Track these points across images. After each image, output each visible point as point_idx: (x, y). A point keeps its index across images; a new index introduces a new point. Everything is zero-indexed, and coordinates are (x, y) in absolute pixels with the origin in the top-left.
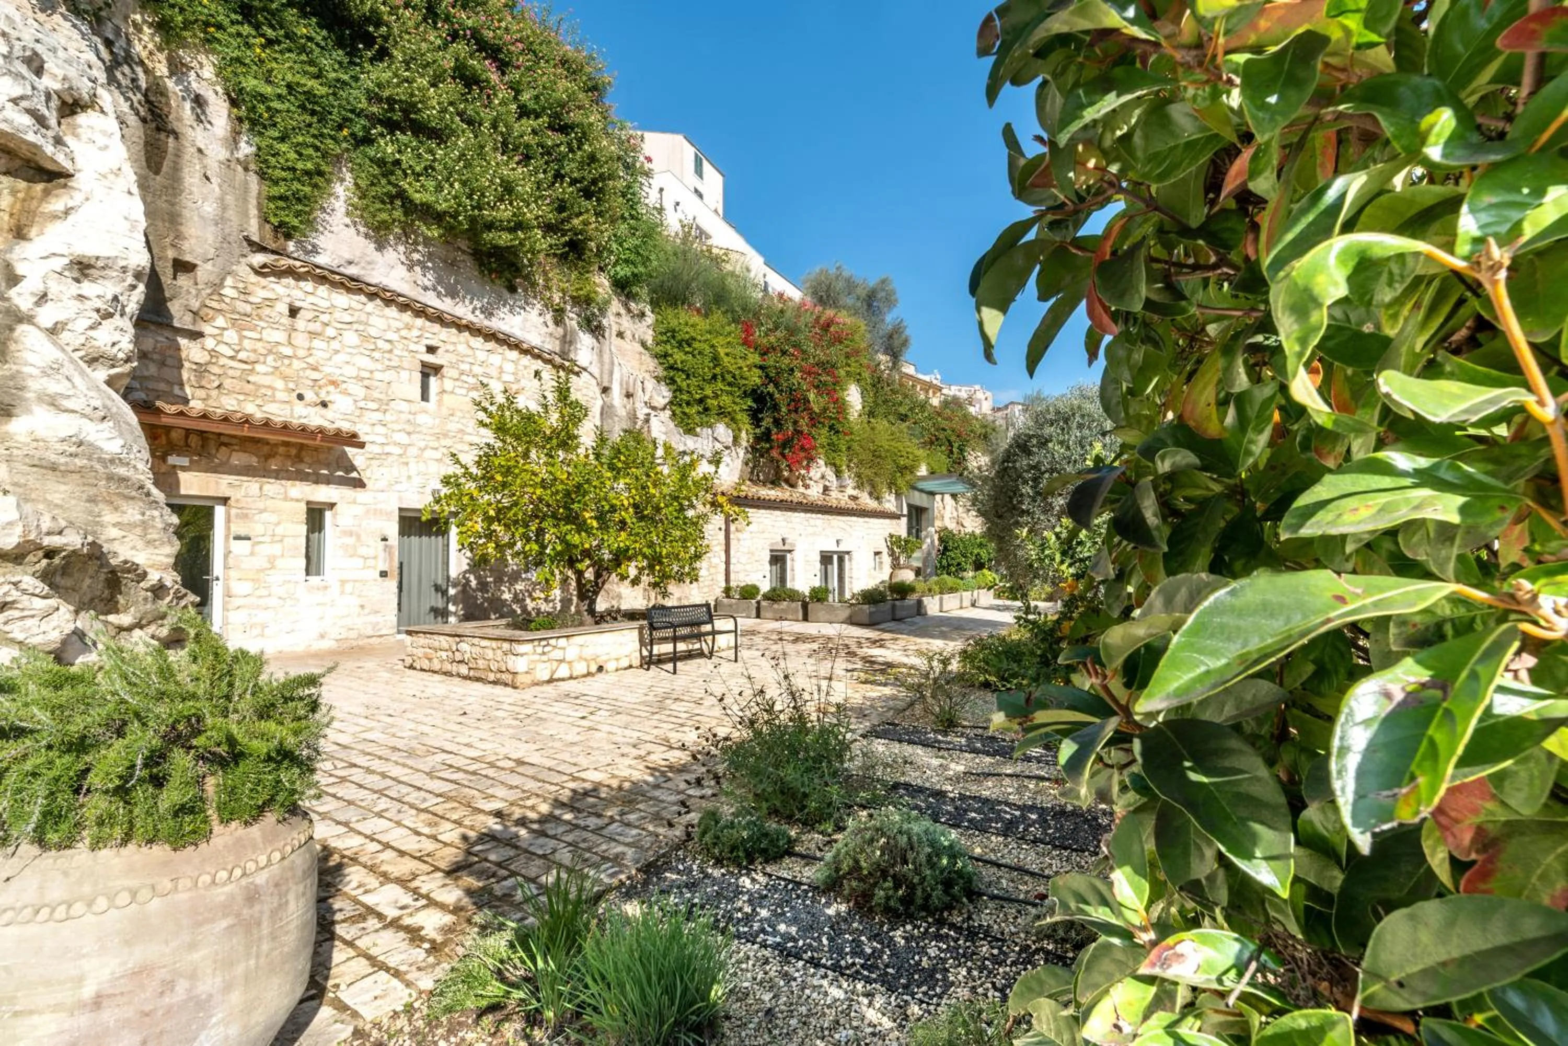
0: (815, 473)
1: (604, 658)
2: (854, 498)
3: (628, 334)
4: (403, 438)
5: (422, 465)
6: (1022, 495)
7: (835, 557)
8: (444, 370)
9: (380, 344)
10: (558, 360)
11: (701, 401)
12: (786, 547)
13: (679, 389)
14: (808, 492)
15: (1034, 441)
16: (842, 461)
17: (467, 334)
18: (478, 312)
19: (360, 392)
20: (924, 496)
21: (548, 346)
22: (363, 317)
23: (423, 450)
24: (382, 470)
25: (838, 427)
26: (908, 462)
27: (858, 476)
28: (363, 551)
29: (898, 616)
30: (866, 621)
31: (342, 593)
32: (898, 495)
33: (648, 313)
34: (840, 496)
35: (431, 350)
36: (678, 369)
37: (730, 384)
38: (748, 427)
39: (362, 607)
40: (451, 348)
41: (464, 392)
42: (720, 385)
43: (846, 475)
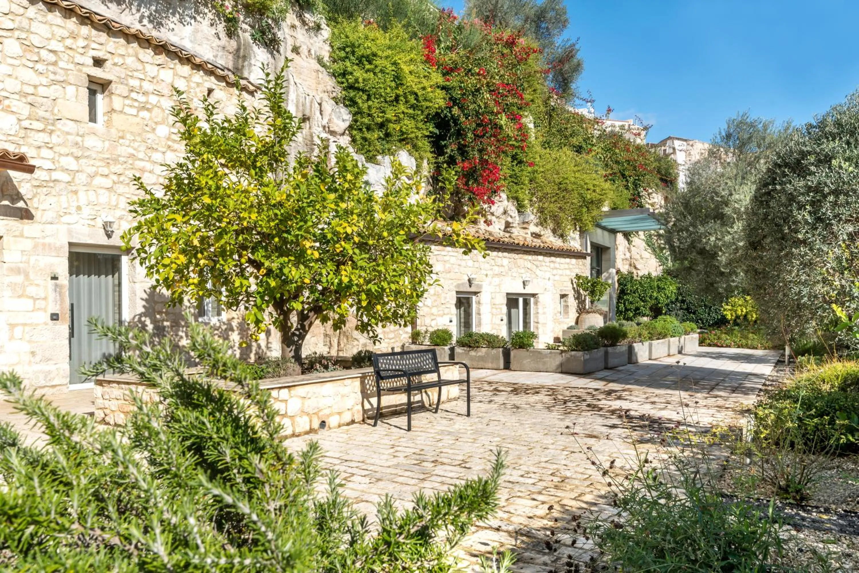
0: (497, 208)
1: (327, 412)
2: (537, 236)
3: (304, 50)
4: (70, 163)
5: (91, 193)
6: (796, 222)
7: (521, 300)
8: (113, 86)
9: (44, 53)
10: (232, 78)
11: (381, 126)
12: (473, 289)
13: (359, 112)
14: (490, 228)
15: (812, 159)
16: (525, 196)
17: (135, 45)
18: (145, 21)
19: (25, 111)
20: (606, 233)
21: (221, 62)
22: (25, 23)
23: (92, 177)
24: (51, 199)
25: (521, 156)
26: (595, 196)
27: (541, 210)
28: (31, 290)
29: (610, 365)
30: (579, 369)
31: (11, 338)
32: (583, 232)
33: (323, 26)
34: (522, 232)
35: (98, 62)
36: (358, 89)
37: (413, 107)
38: (430, 155)
39: (33, 353)
40: (120, 61)
41: (134, 111)
42: (402, 107)
43: (529, 210)
